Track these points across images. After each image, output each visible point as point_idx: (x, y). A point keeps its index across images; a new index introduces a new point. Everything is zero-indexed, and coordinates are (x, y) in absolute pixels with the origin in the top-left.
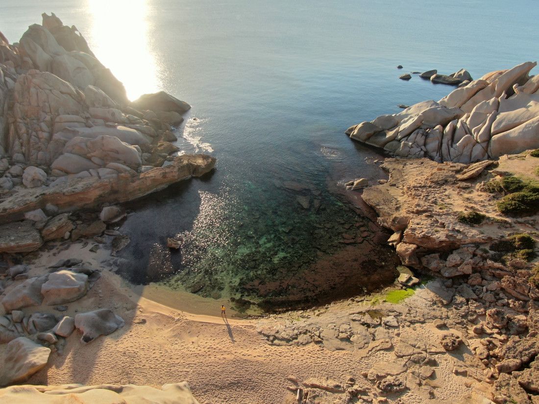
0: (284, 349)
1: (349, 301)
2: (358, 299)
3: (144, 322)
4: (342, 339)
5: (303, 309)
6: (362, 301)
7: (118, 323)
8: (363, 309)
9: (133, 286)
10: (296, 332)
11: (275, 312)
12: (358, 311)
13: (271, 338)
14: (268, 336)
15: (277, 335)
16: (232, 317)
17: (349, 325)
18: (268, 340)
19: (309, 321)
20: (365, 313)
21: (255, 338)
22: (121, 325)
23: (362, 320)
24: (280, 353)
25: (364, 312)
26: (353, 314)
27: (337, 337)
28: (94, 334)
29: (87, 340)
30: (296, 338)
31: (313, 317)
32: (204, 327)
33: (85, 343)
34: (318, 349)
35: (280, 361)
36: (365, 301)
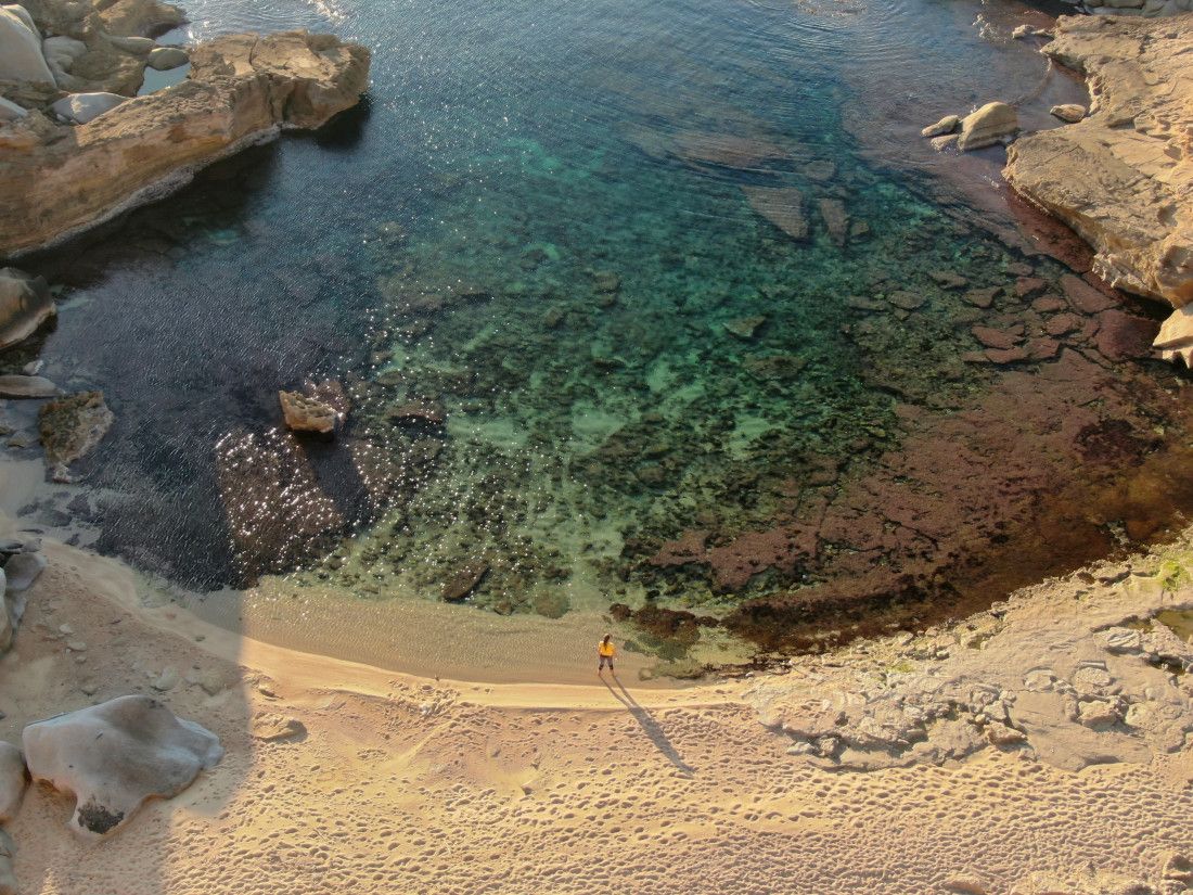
0: (886, 778)
1: (1075, 584)
2: (1107, 570)
3: (297, 732)
4: (1097, 724)
5: (906, 627)
6: (1121, 577)
7: (197, 746)
8: (1141, 609)
9: (192, 597)
10: (911, 712)
11: (803, 648)
12: (1119, 617)
13: (827, 745)
14: (813, 739)
15: (845, 731)
16: (643, 678)
17: (1105, 669)
18: (815, 753)
19: (950, 669)
20: (1147, 621)
21: (761, 749)
22: (212, 754)
23: (1149, 649)
24: (882, 796)
25: (1143, 616)
26: (1108, 627)
27: (1075, 719)
28: (119, 798)
29: (100, 822)
30: (923, 738)
31: (955, 651)
32: (545, 728)
33: (96, 836)
34: (1020, 766)
35: (896, 825)
36: (1132, 576)
